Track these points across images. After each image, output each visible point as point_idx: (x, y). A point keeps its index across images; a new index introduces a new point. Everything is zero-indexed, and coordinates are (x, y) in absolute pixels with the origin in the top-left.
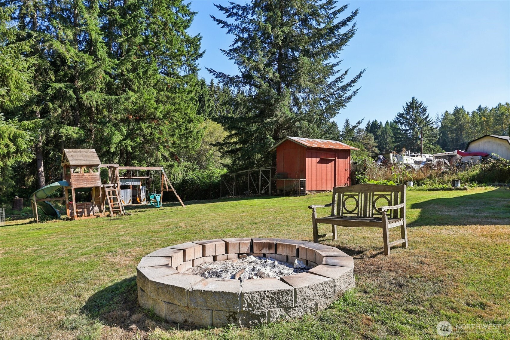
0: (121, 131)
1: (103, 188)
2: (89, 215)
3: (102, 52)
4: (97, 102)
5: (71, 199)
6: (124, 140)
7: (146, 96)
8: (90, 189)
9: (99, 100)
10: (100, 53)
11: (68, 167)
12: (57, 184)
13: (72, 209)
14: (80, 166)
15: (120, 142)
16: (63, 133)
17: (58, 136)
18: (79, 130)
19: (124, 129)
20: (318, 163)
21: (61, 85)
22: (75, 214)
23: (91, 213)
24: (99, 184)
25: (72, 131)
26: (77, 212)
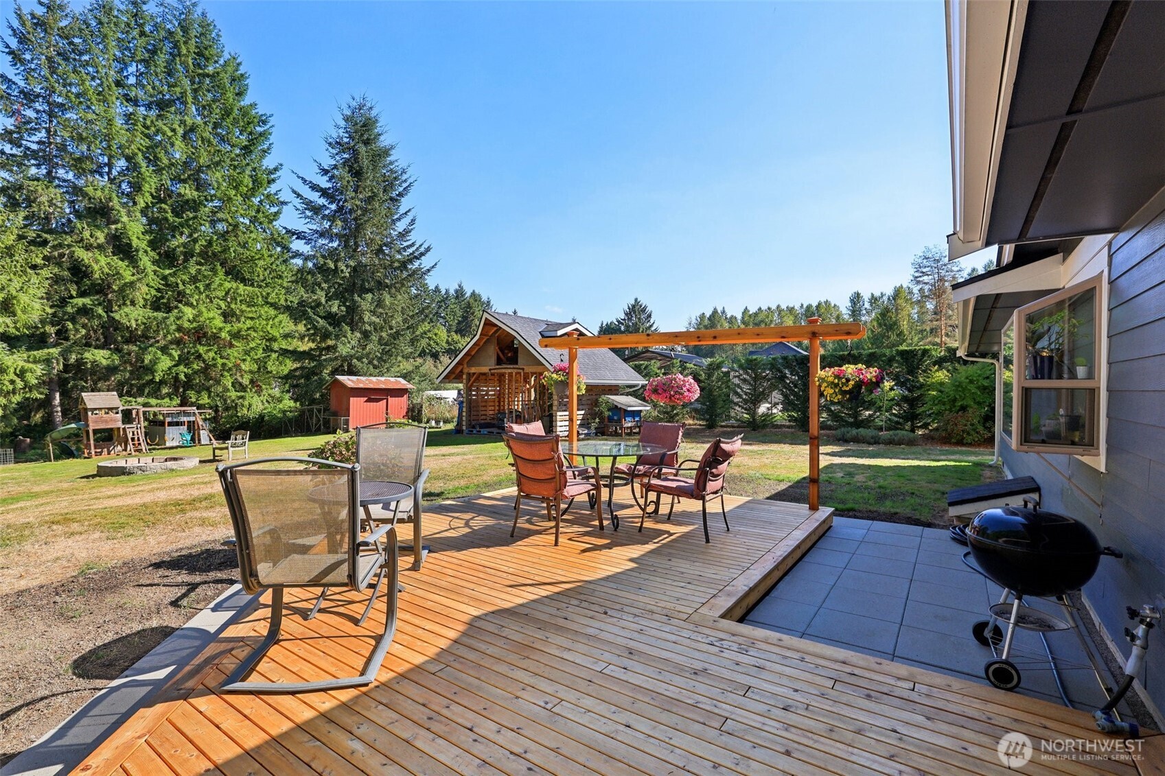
0: (170, 355)
1: (124, 429)
2: (109, 454)
3: (146, 261)
4: (137, 320)
5: (88, 439)
6: (175, 366)
7: (205, 315)
8: (112, 429)
9: (140, 318)
10: (142, 262)
11: (86, 410)
12: (73, 425)
13: (90, 449)
14: (100, 409)
15: (170, 369)
16: (87, 359)
17: (80, 363)
18: (112, 354)
19: (176, 354)
20: (365, 402)
21: (87, 301)
22: (93, 453)
23: (113, 452)
24: (120, 425)
25: (101, 357)
26: (96, 452)
